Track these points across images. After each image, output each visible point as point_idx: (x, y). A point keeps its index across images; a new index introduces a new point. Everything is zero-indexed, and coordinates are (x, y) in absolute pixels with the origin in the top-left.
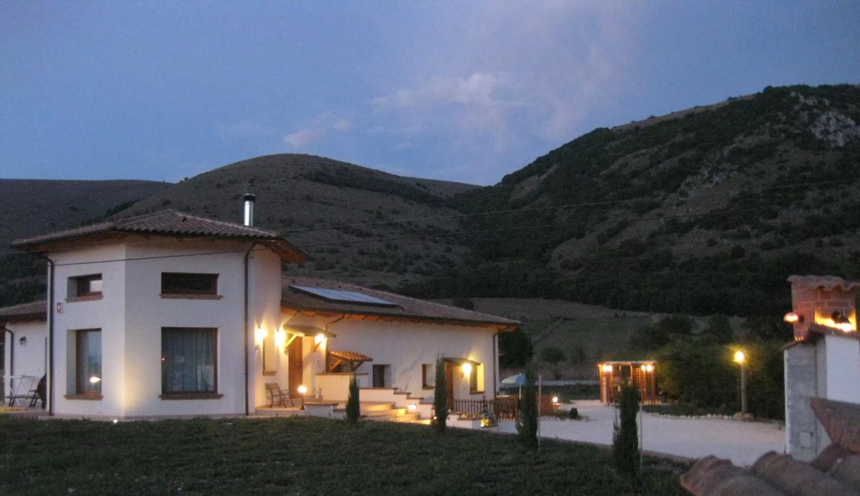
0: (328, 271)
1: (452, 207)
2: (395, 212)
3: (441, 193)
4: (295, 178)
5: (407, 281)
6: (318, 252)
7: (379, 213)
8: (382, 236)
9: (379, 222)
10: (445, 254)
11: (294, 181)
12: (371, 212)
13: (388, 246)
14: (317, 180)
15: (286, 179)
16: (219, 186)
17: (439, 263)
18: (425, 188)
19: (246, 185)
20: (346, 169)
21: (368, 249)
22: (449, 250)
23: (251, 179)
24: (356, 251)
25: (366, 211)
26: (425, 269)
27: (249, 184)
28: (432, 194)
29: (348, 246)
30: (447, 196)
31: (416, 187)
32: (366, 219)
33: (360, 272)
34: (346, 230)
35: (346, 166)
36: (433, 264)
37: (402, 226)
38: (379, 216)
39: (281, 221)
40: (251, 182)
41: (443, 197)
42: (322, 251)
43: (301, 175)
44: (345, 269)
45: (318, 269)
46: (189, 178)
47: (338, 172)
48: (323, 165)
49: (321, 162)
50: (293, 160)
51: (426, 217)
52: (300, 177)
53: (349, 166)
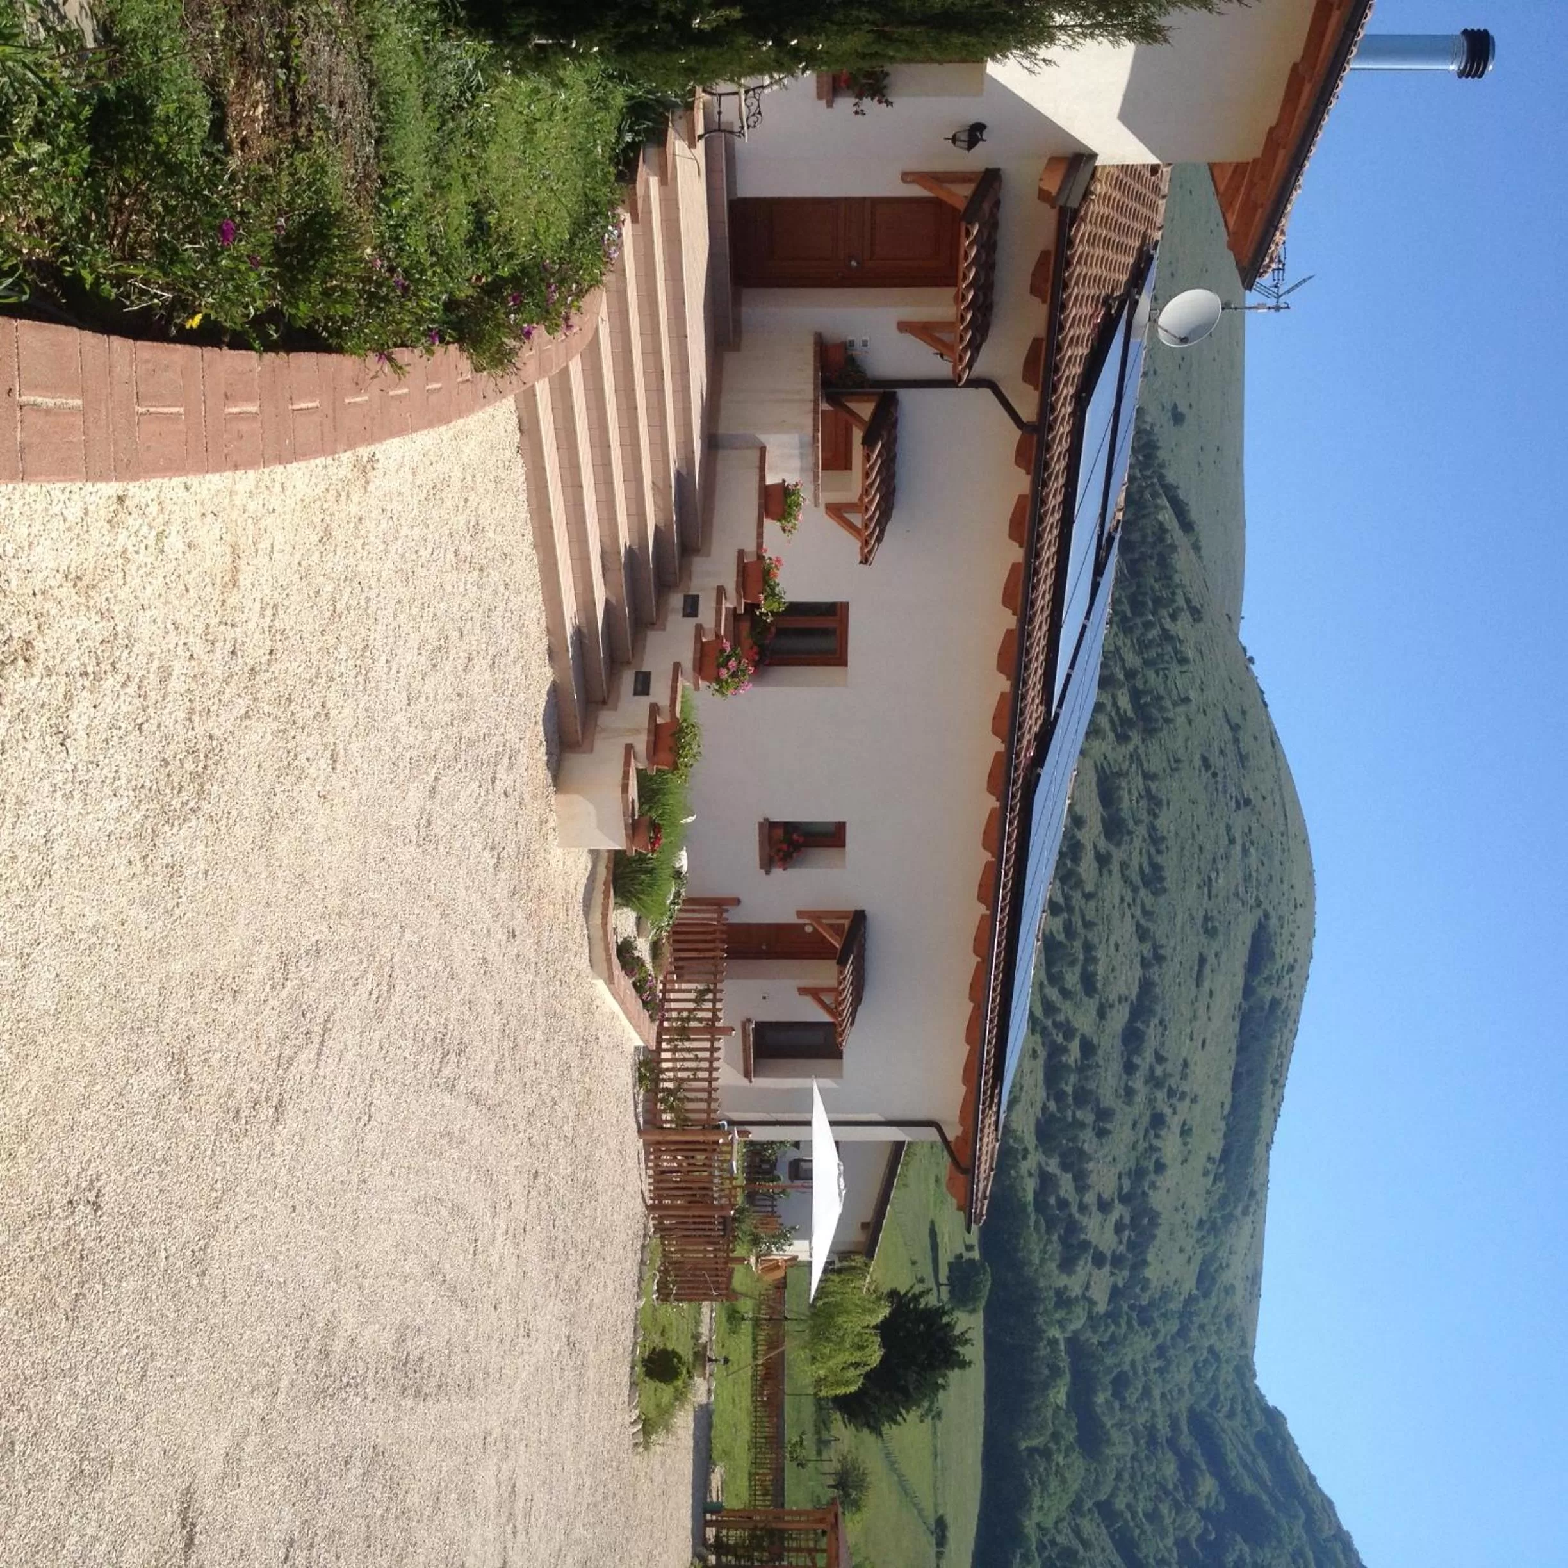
1: (1201, 1273)
2: (1185, 1134)
3: (1233, 1251)
4: (1259, 904)
7: (1182, 1095)
8: (1128, 1097)
10: (1090, 1249)
12: (1184, 1077)
18: (1246, 1212)
19: (1242, 790)
21: (1098, 1065)
22: (1099, 1260)
23: (1255, 801)
24: (1091, 1033)
25: (1186, 1064)
26: (1053, 1196)
28: (1232, 1226)
30: (1228, 1265)
31: (1247, 1189)
32: (1167, 1064)
34: (1138, 1016)
37: (1153, 1149)
43: (1266, 916)
46: (1255, 667)
47: (1275, 1003)
48: (1291, 968)
49: (1297, 966)
50: (1299, 901)
51: (1176, 1209)
52: (1259, 913)
53: (1291, 1031)
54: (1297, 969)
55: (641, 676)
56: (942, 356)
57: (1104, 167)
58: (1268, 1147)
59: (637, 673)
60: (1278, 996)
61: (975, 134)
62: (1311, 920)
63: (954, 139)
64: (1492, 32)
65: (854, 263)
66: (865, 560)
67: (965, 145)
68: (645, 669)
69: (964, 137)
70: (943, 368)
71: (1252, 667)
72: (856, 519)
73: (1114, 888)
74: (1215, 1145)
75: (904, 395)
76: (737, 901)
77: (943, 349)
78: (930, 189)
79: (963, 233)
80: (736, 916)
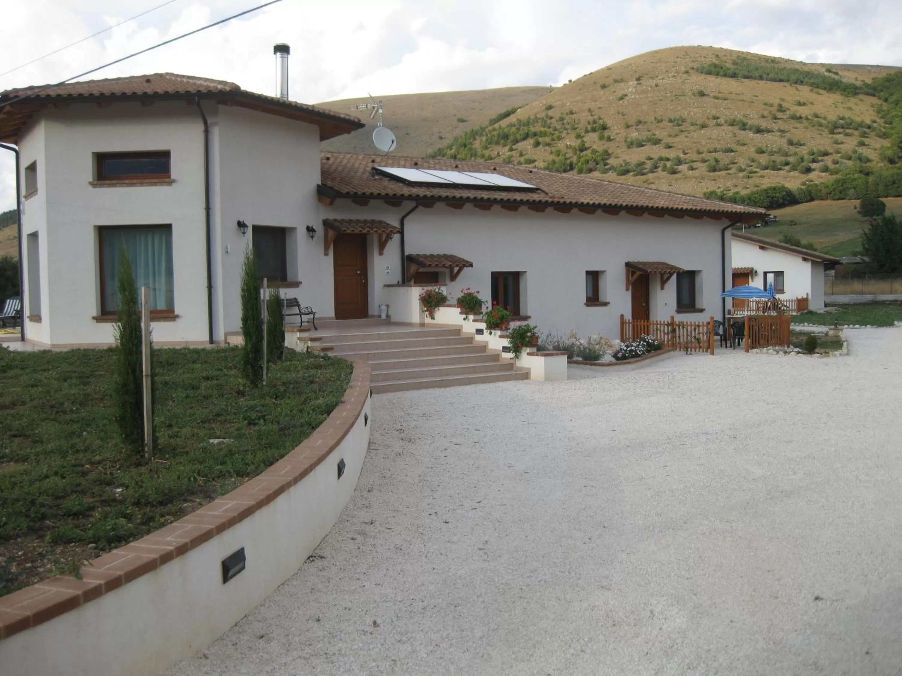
0: (723, 173)
1: (868, 94)
2: (800, 104)
3: (856, 79)
4: (687, 72)
5: (812, 181)
6: (710, 152)
7: (780, 106)
8: (783, 131)
9: (780, 115)
10: (857, 148)
11: (685, 76)
12: (772, 105)
13: (791, 143)
14: (709, 73)
15: (676, 74)
16: (604, 87)
17: (850, 159)
18: (837, 74)
19: (633, 83)
20: (745, 59)
21: (767, 146)
22: (862, 144)
23: (637, 76)
24: (753, 149)
25: (766, 104)
26: (832, 166)
27: (636, 82)
28: (844, 80)
29: (744, 145)
30: (863, 81)
31: (826, 74)
32: (766, 113)
33: (755, 172)
34: (744, 127)
35: (744, 56)
36: (843, 160)
37: (807, 119)
38: (781, 109)
39: (671, 121)
40: (638, 79)
41: (858, 84)
42: (715, 151)
43: (693, 68)
44: (741, 170)
45: (710, 171)
46: (573, 79)
47: (735, 63)
48: (717, 56)
49: (715, 53)
50: (684, 53)
51: (836, 107)
52: (691, 71)
53: (747, 55)
54: (719, 53)
55: (504, 350)
56: (391, 238)
57: (322, 181)
58: (805, 64)
59: (503, 351)
60: (731, 62)
61: (310, 230)
62: (693, 48)
63: (312, 237)
64: (275, 45)
65: (359, 272)
66: (471, 265)
67: (314, 233)
68: (501, 349)
69: (311, 233)
70: (396, 237)
71: (573, 81)
72: (456, 269)
73: (682, 140)
74: (805, 90)
75: (407, 253)
76: (622, 316)
77: (389, 237)
78: (330, 245)
79: (344, 232)
80: (628, 316)
